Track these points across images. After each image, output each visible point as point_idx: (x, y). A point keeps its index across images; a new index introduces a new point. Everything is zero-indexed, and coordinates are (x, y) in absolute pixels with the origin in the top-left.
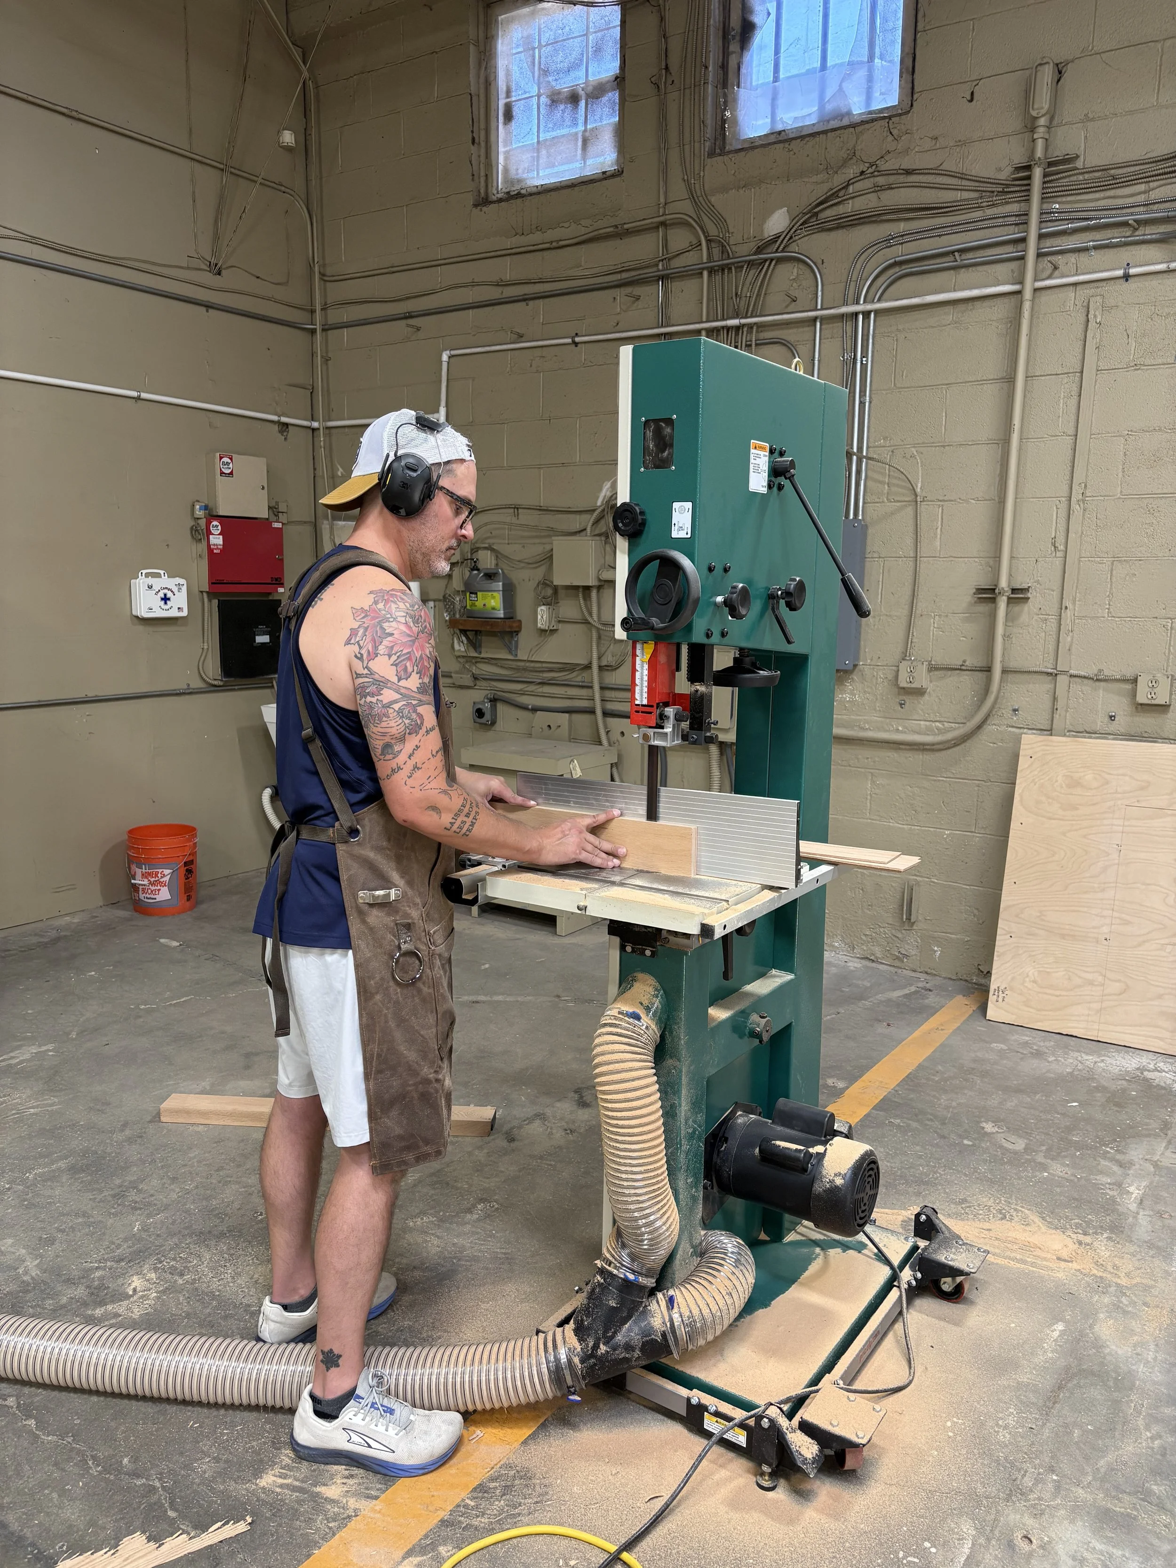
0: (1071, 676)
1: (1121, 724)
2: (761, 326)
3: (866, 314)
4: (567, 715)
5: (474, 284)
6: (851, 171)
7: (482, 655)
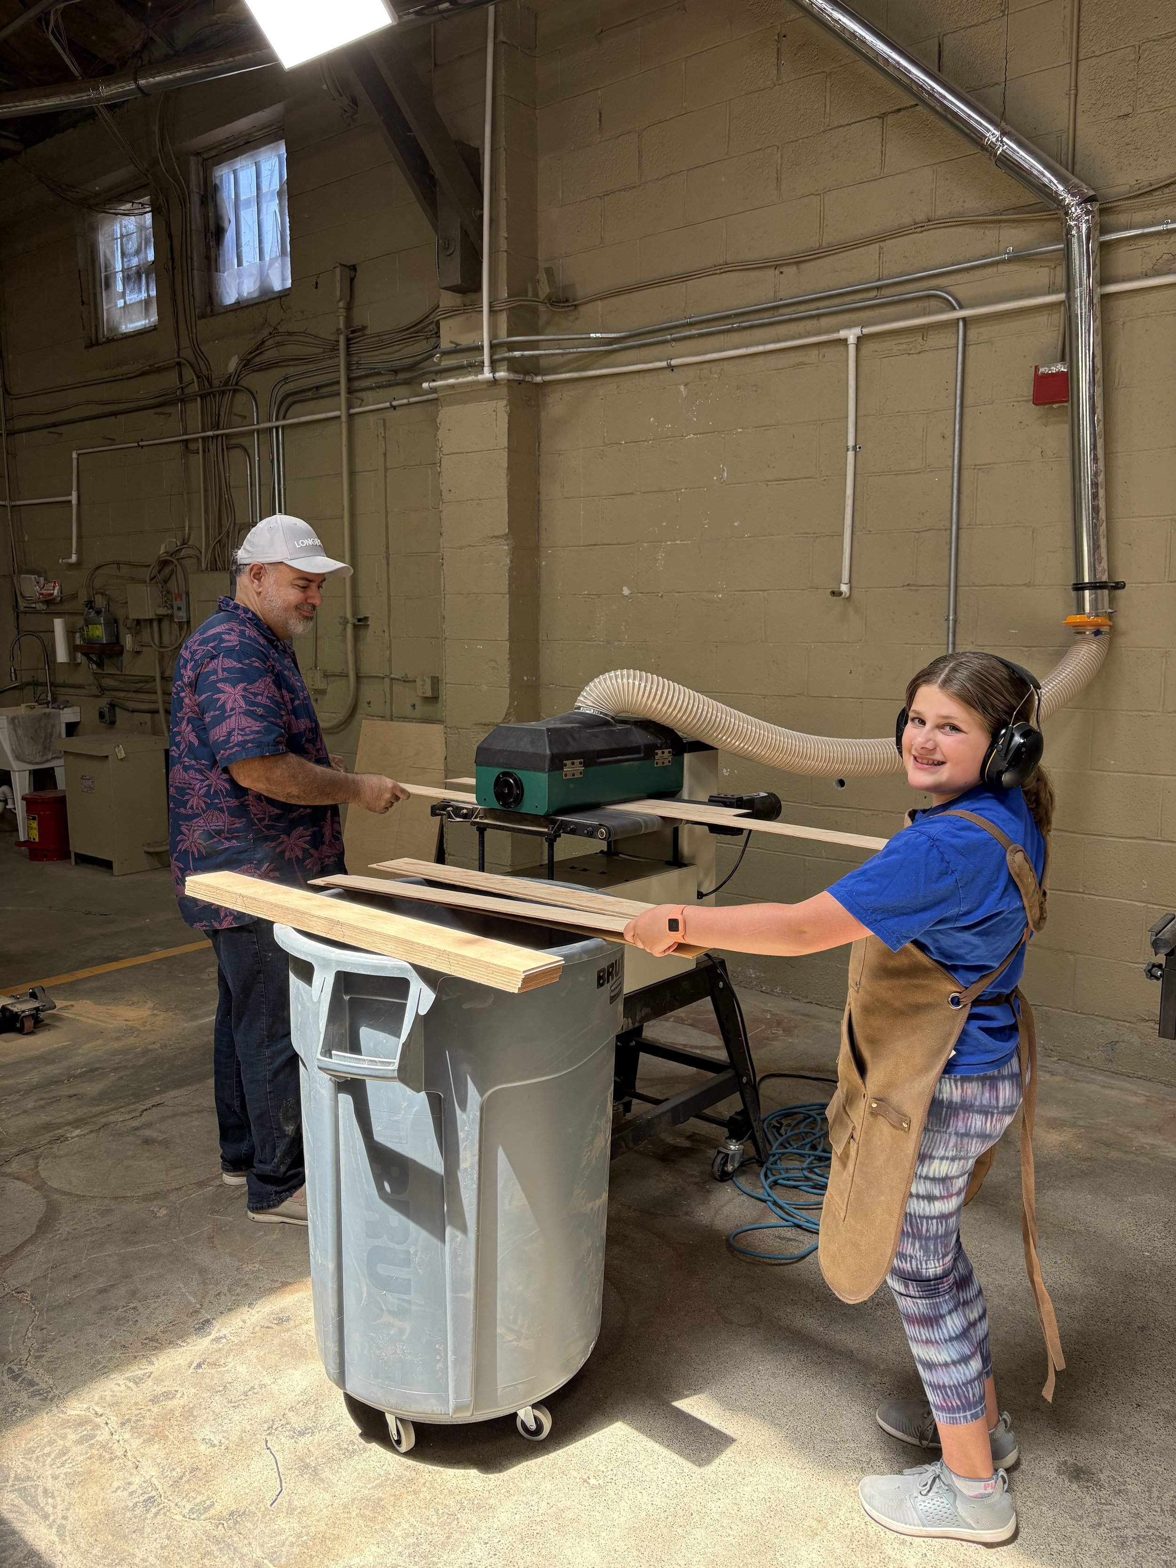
0: (392, 679)
1: (418, 712)
2: (227, 436)
3: (277, 428)
4: (149, 715)
5: (88, 403)
6: (266, 332)
7: (105, 672)
